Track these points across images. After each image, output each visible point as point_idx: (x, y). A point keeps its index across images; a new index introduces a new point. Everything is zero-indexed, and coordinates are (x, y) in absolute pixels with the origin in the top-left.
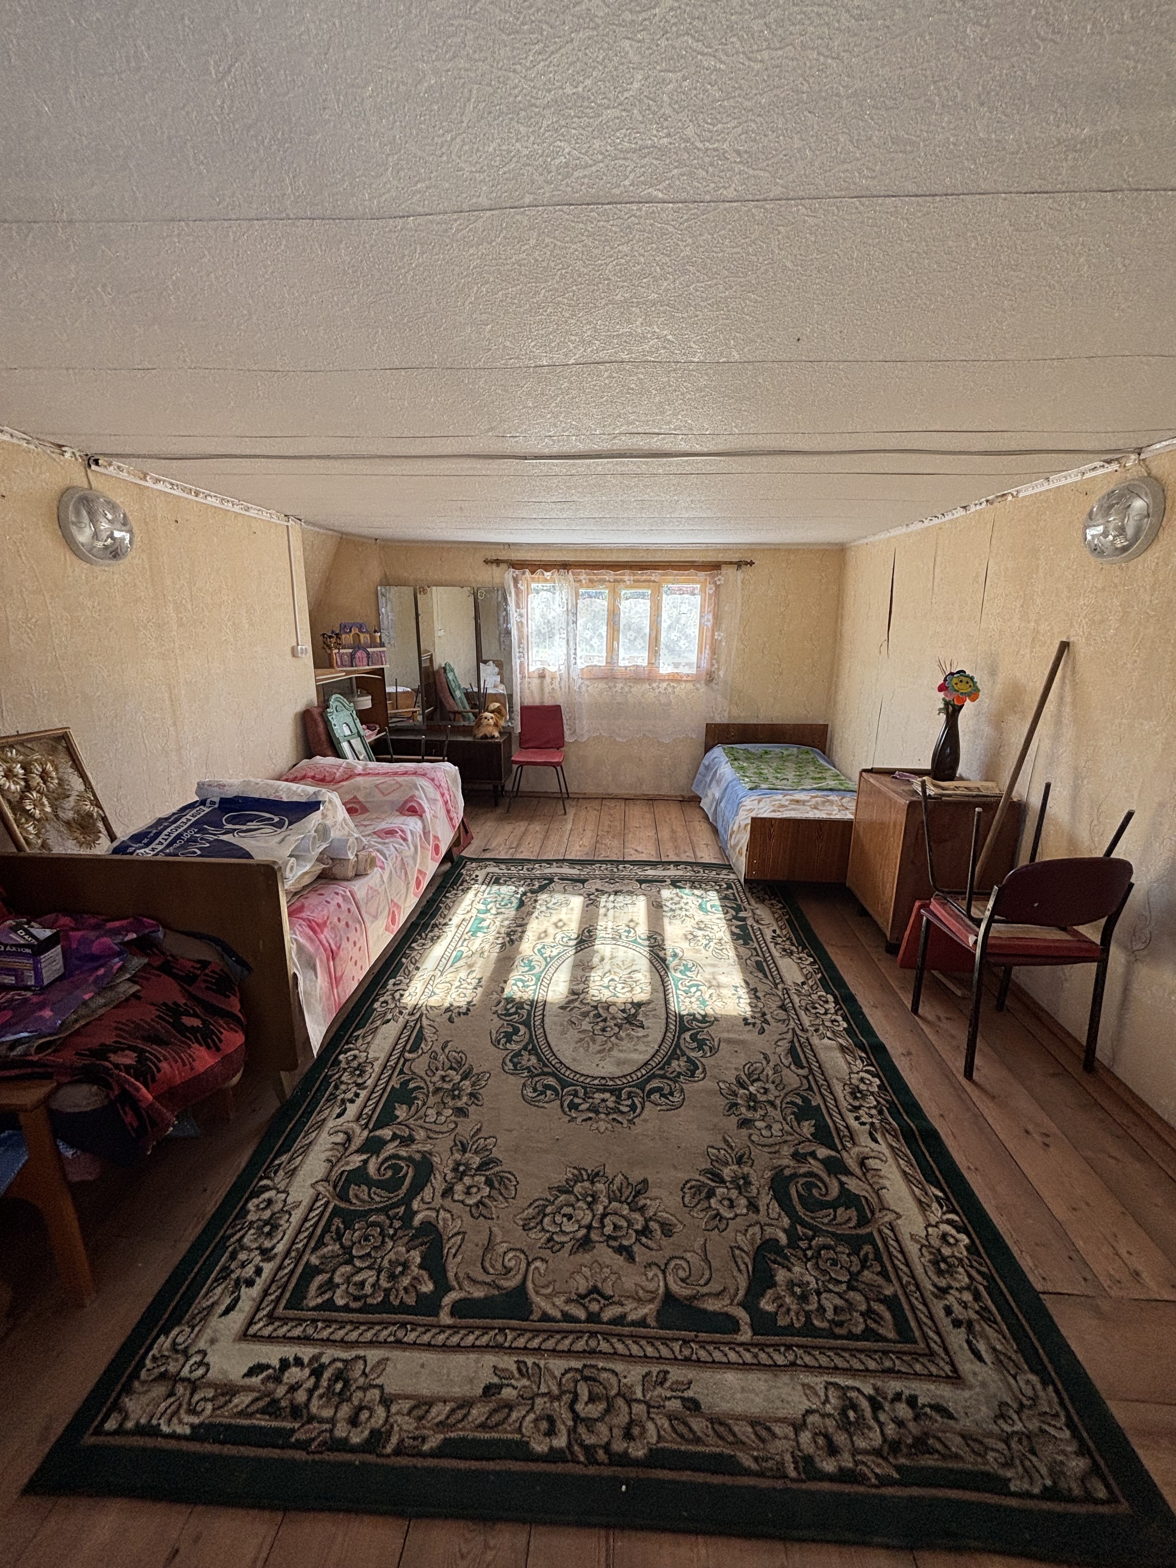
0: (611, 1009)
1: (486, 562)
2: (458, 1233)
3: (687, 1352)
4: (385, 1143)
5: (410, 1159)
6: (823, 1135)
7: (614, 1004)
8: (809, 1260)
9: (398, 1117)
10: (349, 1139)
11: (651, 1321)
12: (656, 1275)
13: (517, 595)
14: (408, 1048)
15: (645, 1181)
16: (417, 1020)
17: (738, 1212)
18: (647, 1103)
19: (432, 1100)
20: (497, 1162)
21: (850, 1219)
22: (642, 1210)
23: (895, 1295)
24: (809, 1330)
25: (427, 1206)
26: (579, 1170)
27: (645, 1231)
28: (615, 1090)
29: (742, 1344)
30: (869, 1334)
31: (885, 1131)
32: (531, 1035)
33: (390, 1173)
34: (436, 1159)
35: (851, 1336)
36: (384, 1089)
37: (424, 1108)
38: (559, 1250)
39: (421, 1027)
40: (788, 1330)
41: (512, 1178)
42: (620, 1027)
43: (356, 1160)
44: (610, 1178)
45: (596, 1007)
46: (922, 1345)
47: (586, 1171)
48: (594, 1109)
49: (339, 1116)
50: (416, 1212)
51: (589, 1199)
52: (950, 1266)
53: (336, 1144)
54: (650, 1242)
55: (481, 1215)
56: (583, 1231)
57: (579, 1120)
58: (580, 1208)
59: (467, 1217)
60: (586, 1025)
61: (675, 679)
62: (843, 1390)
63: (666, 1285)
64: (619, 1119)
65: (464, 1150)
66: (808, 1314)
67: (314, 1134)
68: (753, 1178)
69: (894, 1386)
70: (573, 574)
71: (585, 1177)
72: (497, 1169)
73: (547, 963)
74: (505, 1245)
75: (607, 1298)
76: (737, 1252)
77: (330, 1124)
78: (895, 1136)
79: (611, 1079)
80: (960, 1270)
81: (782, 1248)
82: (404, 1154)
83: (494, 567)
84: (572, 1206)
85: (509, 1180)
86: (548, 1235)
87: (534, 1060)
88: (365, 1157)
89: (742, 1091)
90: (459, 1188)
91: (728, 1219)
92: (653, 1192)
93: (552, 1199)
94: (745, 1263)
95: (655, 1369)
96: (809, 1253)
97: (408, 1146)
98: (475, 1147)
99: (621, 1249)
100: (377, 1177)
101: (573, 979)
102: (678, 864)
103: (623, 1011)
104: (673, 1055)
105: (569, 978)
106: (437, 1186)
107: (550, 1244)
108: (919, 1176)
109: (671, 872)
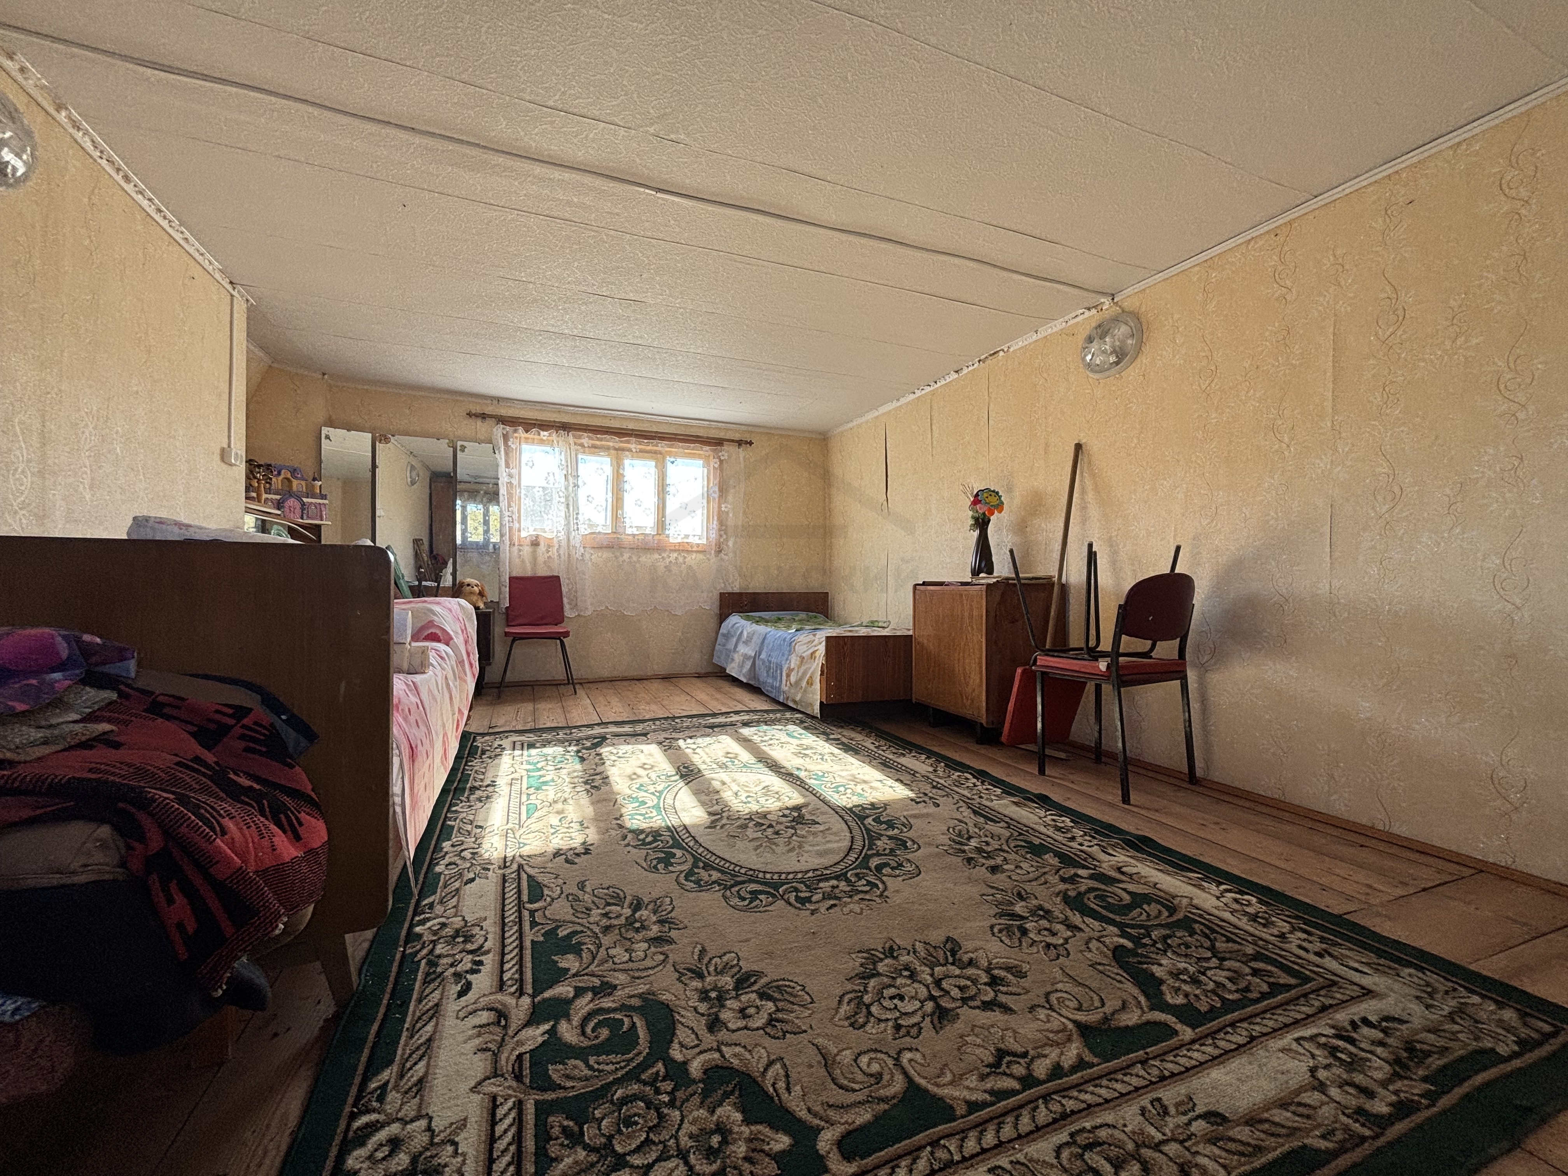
0: (769, 816)
1: (470, 415)
2: (770, 1064)
3: (1155, 1072)
4: (569, 1002)
5: (623, 1007)
6: (1068, 861)
7: (769, 813)
8: (1165, 951)
9: (568, 970)
10: (501, 1015)
11: (1089, 1057)
12: (1048, 1016)
13: (507, 454)
14: (525, 898)
15: (948, 939)
16: (518, 871)
17: (1065, 936)
18: (884, 878)
19: (606, 940)
20: (759, 974)
21: (1160, 912)
22: (971, 963)
23: (1258, 952)
24: (1228, 1006)
25: (697, 1050)
26: (868, 951)
27: (994, 981)
28: (839, 876)
29: (1193, 1042)
30: (1276, 988)
31: (1114, 846)
32: (693, 855)
33: (605, 1033)
34: (665, 997)
35: (1264, 996)
36: (521, 947)
37: (602, 950)
38: (920, 1032)
39: (529, 876)
40: (1213, 1013)
41: (792, 984)
42: (793, 828)
43: (536, 1035)
44: (910, 948)
45: (751, 819)
46: (1321, 980)
47: (876, 950)
48: (828, 896)
49: (461, 994)
50: (685, 1063)
51: (906, 973)
52: (1265, 919)
53: (480, 1026)
54: (1010, 989)
55: (785, 1033)
56: (929, 1006)
57: (823, 910)
58: (906, 985)
59: (768, 1042)
60: (750, 833)
61: (684, 549)
62: (1312, 1038)
63: (1067, 1018)
64: (867, 897)
65: (700, 976)
66: (1213, 991)
67: (429, 1028)
68: (1047, 906)
69: (1342, 1017)
70: (574, 436)
71: (882, 956)
72: (763, 981)
73: (659, 798)
74: (848, 1052)
75: (1025, 1055)
76: (1100, 968)
77: (452, 1006)
78: (1123, 848)
79: (826, 868)
80: (1274, 919)
81: (1134, 950)
82: (611, 1005)
83: (479, 422)
84: (890, 986)
85: (789, 986)
86: (890, 1024)
87: (716, 875)
88: (547, 1027)
89: (966, 848)
90: (725, 1015)
91: (1062, 945)
92: (968, 945)
93: (862, 989)
94: (1117, 974)
95: (1145, 1101)
96: (1159, 946)
97: (610, 994)
98: (712, 969)
99: (987, 1006)
100: (586, 1043)
101: (703, 804)
102: (737, 713)
103: (784, 816)
104: (872, 838)
105: (696, 803)
106: (694, 1025)
107: (903, 1031)
108: (1171, 869)
109: (735, 718)
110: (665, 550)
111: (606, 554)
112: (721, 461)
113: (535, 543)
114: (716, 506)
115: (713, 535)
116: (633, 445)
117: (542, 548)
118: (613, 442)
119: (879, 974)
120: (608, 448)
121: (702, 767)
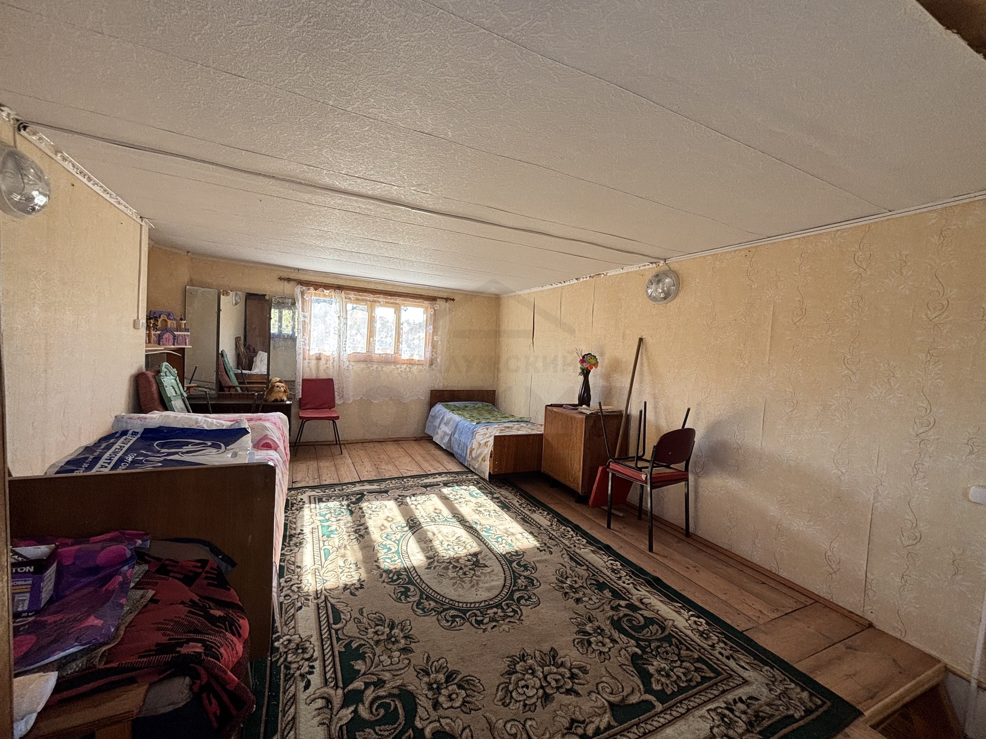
0: (460, 560)
1: (280, 279)
2: (464, 729)
3: (642, 730)
4: (363, 692)
5: (390, 695)
6: (616, 594)
7: (460, 558)
8: (656, 656)
9: (360, 671)
10: (328, 701)
11: (613, 723)
12: (596, 698)
13: (303, 303)
14: (331, 621)
15: (552, 649)
16: (325, 601)
17: (609, 646)
18: (521, 607)
19: (378, 651)
20: (457, 672)
21: (657, 630)
22: (562, 665)
23: (700, 657)
24: (682, 690)
25: (428, 721)
26: (511, 657)
27: (573, 676)
28: (498, 605)
29: (661, 712)
30: (704, 679)
31: (640, 584)
32: (419, 589)
33: (382, 712)
34: (411, 688)
35: (698, 684)
36: (333, 655)
37: (376, 657)
38: (535, 709)
39: (332, 605)
40: (674, 694)
41: (474, 679)
42: (473, 569)
43: (347, 714)
44: (532, 655)
45: (450, 563)
46: (726, 674)
47: (516, 656)
48: (492, 620)
49: (307, 687)
50: (423, 729)
51: (530, 671)
52: (707, 634)
53: (319, 709)
54: (580, 681)
55: (471, 710)
56: (541, 692)
57: (489, 629)
58: (529, 679)
59: (462, 715)
60: (451, 573)
61: (411, 363)
62: (715, 710)
63: (606, 700)
64: (512, 620)
65: (428, 674)
66: (675, 682)
67: (292, 710)
68: (603, 627)
69: (730, 697)
70: (345, 293)
71: (518, 660)
72: (459, 677)
73: (398, 545)
74: (501, 721)
75: (583, 722)
76: (624, 667)
77: (302, 696)
78: (645, 586)
79: (491, 600)
80: (711, 634)
81: (641, 656)
82: (384, 694)
83: (286, 283)
84: (523, 679)
85: (472, 680)
86: (522, 703)
87: (433, 604)
88: (352, 708)
89: (565, 585)
90: (442, 699)
91: (607, 652)
92: (561, 653)
93: (508, 681)
94: (632, 671)
96: (654, 653)
97: (383, 687)
98: (433, 669)
99: (569, 692)
100: (374, 718)
101: (423, 550)
102: (440, 474)
103: (468, 560)
104: (516, 577)
105: (419, 550)
106: (426, 705)
107: (527, 708)
108: (667, 600)
109: (439, 479)
110: (398, 364)
111: (363, 365)
112: (435, 310)
113: (319, 358)
114: (431, 337)
115: (428, 355)
116: (382, 299)
117: (323, 361)
118: (370, 297)
119: (516, 672)
120: (366, 300)
121: (422, 520)
